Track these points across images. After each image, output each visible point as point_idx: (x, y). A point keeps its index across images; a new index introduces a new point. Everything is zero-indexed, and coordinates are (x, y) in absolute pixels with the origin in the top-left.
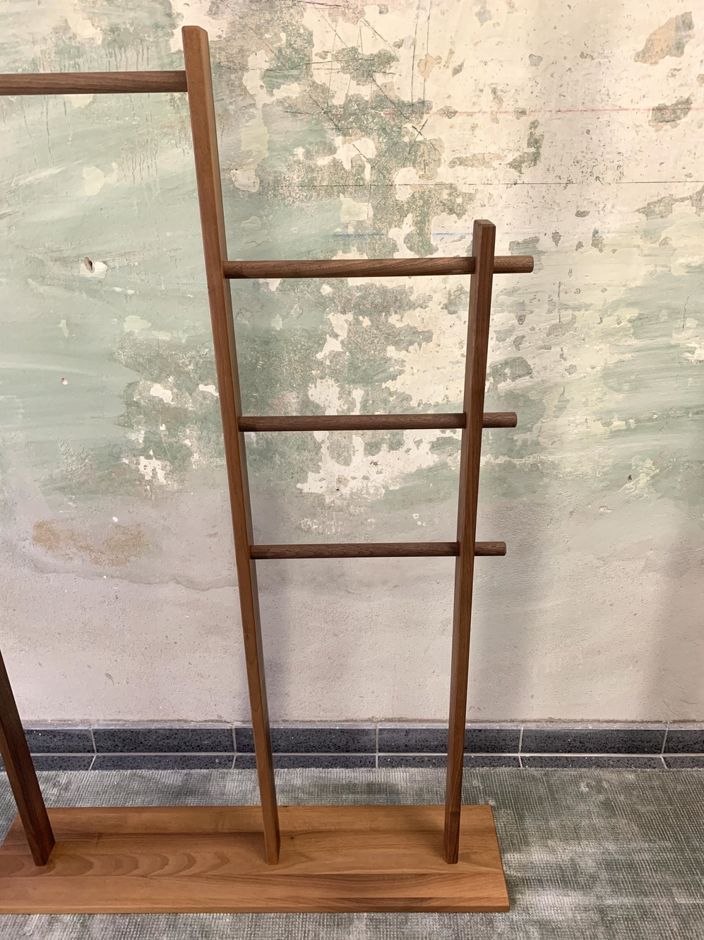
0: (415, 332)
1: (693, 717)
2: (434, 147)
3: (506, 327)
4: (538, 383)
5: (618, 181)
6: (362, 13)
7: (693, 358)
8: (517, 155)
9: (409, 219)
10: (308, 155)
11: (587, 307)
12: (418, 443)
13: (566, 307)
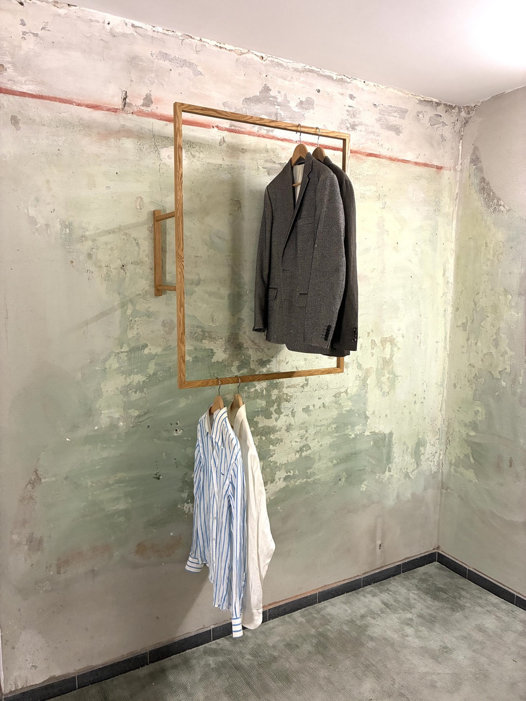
0: (278, 439)
1: (368, 571)
2: (282, 383)
3: (303, 434)
4: (313, 452)
5: (327, 389)
6: (264, 350)
7: (351, 437)
8: (303, 384)
9: (276, 404)
10: (248, 388)
11: (323, 425)
12: (280, 479)
13: (318, 426)
